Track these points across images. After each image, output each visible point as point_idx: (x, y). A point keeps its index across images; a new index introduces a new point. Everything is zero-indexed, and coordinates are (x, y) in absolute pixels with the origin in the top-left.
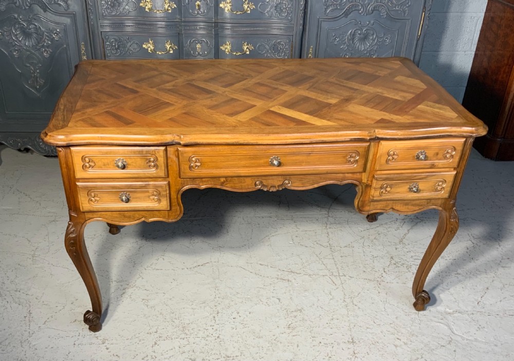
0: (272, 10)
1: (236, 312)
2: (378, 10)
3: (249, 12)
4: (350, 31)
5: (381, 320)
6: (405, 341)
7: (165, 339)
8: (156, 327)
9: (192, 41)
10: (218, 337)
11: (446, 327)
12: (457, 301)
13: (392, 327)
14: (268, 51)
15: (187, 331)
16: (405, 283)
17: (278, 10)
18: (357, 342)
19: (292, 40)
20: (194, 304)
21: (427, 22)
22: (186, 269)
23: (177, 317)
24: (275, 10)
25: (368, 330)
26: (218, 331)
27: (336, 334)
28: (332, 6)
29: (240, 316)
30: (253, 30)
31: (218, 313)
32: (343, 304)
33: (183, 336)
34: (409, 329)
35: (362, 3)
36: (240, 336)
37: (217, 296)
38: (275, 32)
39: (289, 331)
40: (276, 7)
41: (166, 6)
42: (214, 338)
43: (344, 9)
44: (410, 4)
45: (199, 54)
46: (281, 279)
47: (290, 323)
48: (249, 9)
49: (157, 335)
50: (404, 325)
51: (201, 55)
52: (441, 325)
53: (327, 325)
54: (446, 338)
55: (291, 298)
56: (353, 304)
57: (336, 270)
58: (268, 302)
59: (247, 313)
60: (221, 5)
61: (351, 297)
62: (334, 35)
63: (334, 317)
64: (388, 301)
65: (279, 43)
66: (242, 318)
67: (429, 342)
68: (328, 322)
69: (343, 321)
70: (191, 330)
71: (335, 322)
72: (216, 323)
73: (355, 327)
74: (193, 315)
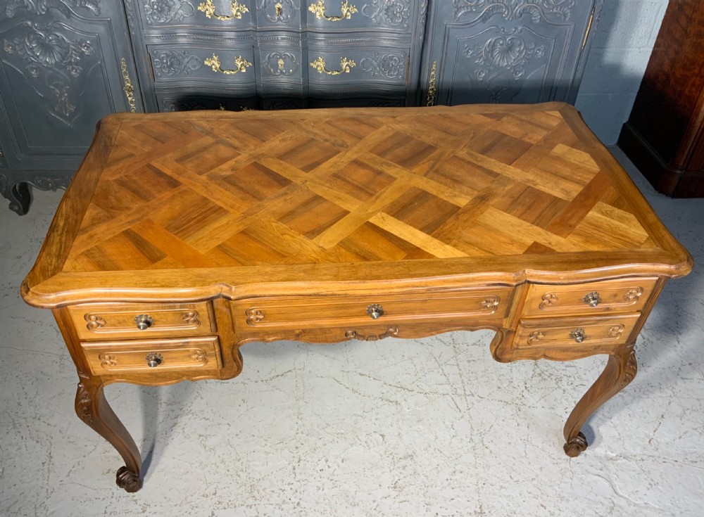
0: (381, 14)
1: (323, 459)
2: (529, 13)
3: (350, 18)
4: (488, 42)
5: (520, 474)
6: (552, 509)
7: (226, 506)
8: (215, 486)
9: (271, 56)
10: (298, 504)
11: (607, 484)
12: (622, 439)
13: (534, 486)
14: (375, 68)
15: (255, 493)
16: (553, 408)
17: (389, 14)
18: (487, 511)
19: (408, 55)
20: (269, 444)
21: (596, 29)
22: (260, 382)
23: (244, 467)
24: (386, 14)
25: (502, 490)
26: (298, 493)
27: (459, 499)
28: (466, 8)
29: (329, 467)
30: (356, 42)
31: (299, 461)
32: (471, 445)
33: (251, 501)
34: (557, 488)
35: (507, 4)
37: (300, 430)
38: (386, 43)
39: (394, 493)
40: (386, 10)
41: (234, 12)
42: (292, 506)
43: (481, 12)
44: (573, 4)
45: (281, 72)
46: (387, 400)
47: (397, 478)
48: (349, 14)
49: (215, 499)
50: (551, 482)
51: (284, 74)
52: (600, 479)
53: (448, 482)
54: (606, 502)
55: (399, 435)
56: (483, 445)
57: (461, 385)
58: (369, 441)
59: (339, 461)
60: (311, 9)
61: (481, 433)
62: (466, 45)
63: (457, 467)
64: (530, 439)
65: (391, 58)
66: (331, 470)
67: (584, 510)
68: (449, 478)
69: (469, 476)
70: (261, 492)
71: (458, 476)
72: (296, 479)
73: (485, 486)
74: (265, 464)
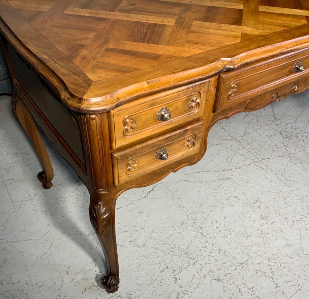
1: (214, 222)
7: (180, 271)
8: (163, 263)
10: (219, 250)
15: (191, 256)
20: (177, 228)
22: (142, 199)
23: (172, 246)
26: (215, 245)
27: (297, 210)
29: (220, 224)
31: (201, 228)
32: (282, 182)
33: (192, 261)
36: (233, 241)
37: (188, 214)
39: (265, 221)
42: (217, 252)
46: (222, 179)
47: (260, 214)
49: (171, 270)
53: (286, 204)
55: (243, 193)
58: (230, 202)
59: (223, 219)
61: (282, 175)
63: (284, 195)
66: (223, 225)
69: (293, 197)
70: (194, 253)
71: (288, 199)
72: (208, 238)
73: (304, 198)
74: (183, 239)
